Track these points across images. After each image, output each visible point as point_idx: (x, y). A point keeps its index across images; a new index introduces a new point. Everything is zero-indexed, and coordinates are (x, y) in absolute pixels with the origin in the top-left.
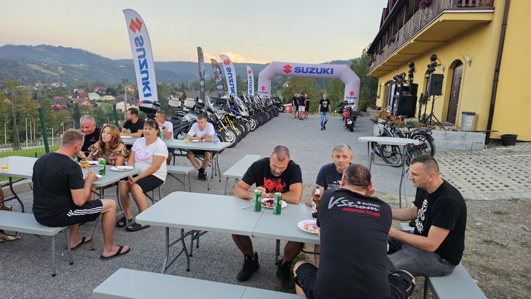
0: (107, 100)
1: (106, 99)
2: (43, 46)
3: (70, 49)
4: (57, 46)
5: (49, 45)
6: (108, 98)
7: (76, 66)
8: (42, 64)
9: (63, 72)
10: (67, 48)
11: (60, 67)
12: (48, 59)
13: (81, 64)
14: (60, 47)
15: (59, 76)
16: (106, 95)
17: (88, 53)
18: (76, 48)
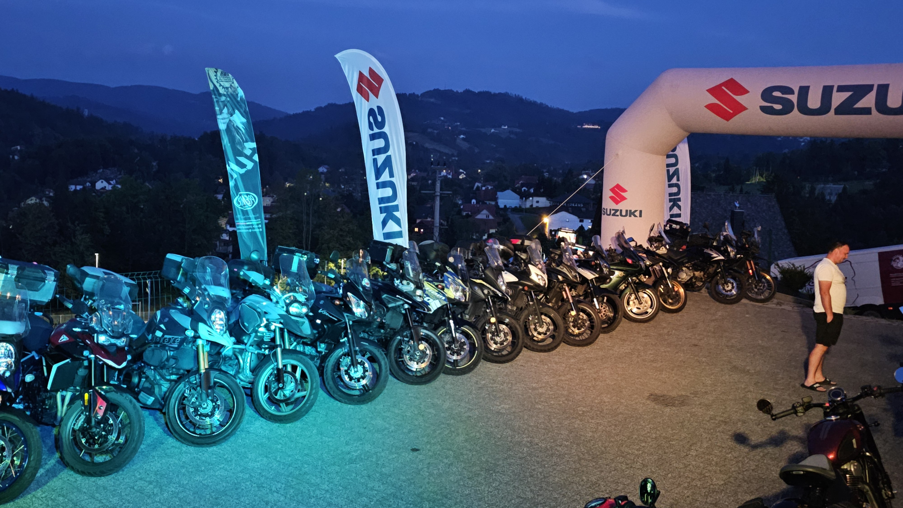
0: (534, 206)
1: (532, 206)
2: (436, 93)
3: (486, 95)
4: (461, 90)
5: (447, 89)
6: (538, 202)
7: (493, 130)
8: (429, 130)
9: (465, 146)
10: (480, 93)
11: (462, 136)
12: (442, 118)
13: (503, 127)
14: (467, 92)
15: (455, 154)
16: (533, 195)
17: (520, 100)
18: (497, 92)
